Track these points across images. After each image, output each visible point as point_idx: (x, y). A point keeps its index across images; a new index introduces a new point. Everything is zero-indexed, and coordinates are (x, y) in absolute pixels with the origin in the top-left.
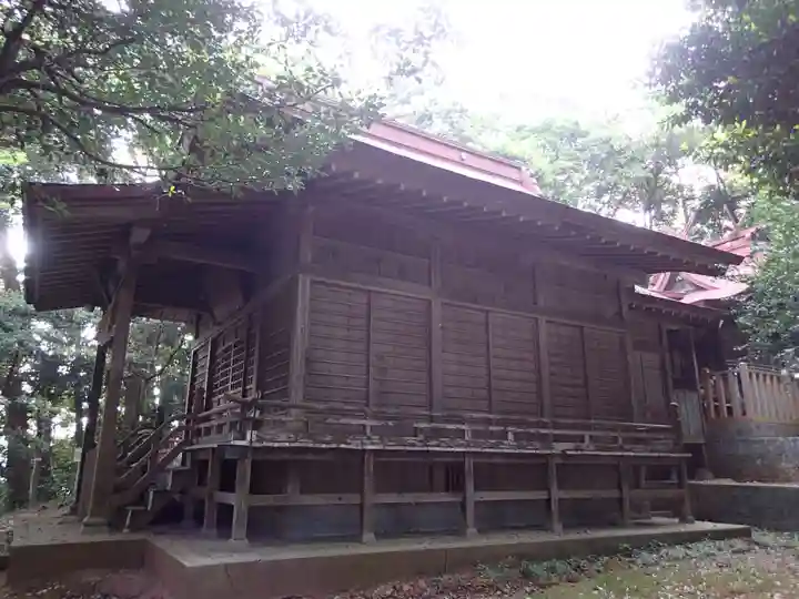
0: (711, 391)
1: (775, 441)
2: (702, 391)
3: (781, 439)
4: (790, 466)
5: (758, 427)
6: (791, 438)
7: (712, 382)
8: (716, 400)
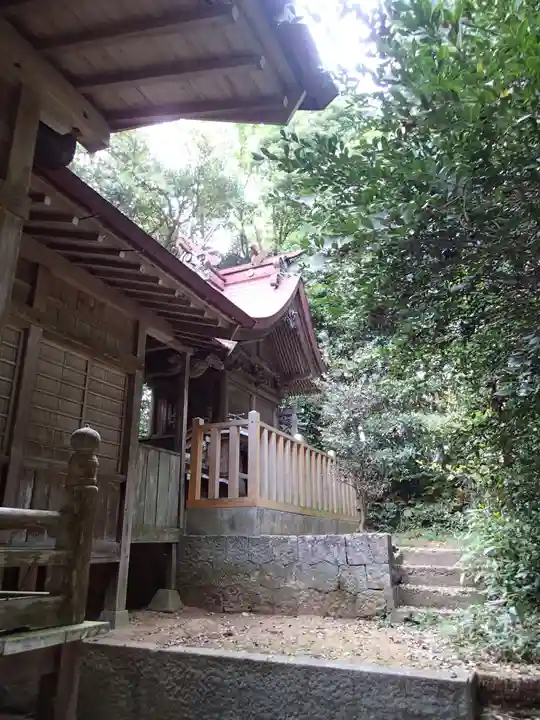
0: (200, 457)
1: (286, 541)
2: (188, 456)
3: (294, 538)
4: (302, 585)
5: (261, 516)
6: (309, 537)
7: (204, 443)
8: (205, 471)
